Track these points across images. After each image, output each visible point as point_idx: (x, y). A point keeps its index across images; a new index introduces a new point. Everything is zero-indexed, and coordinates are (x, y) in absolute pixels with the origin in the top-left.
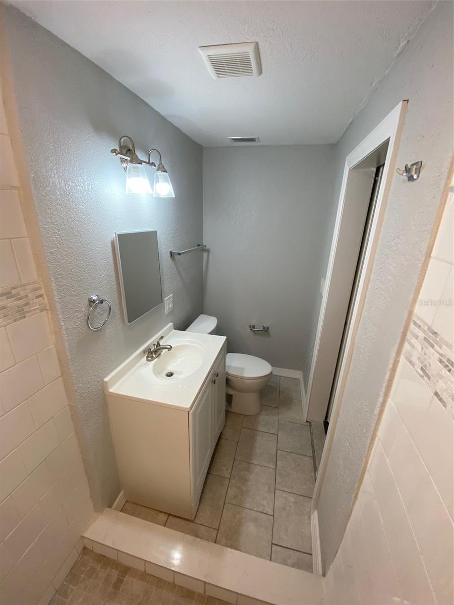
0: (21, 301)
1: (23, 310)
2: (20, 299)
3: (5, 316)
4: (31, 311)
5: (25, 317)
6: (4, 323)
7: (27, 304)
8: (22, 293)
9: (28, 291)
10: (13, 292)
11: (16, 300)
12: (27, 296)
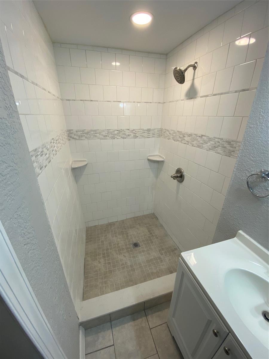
0: (232, 148)
1: (231, 153)
2: (232, 147)
3: (224, 151)
4: (233, 156)
5: (230, 157)
6: (223, 154)
7: (233, 151)
8: (234, 146)
9: (237, 145)
10: (232, 143)
11: (230, 147)
12: (236, 148)
